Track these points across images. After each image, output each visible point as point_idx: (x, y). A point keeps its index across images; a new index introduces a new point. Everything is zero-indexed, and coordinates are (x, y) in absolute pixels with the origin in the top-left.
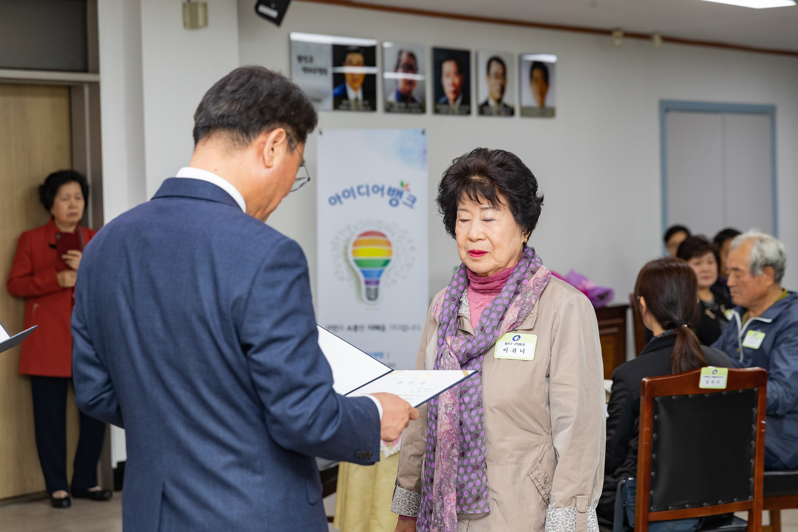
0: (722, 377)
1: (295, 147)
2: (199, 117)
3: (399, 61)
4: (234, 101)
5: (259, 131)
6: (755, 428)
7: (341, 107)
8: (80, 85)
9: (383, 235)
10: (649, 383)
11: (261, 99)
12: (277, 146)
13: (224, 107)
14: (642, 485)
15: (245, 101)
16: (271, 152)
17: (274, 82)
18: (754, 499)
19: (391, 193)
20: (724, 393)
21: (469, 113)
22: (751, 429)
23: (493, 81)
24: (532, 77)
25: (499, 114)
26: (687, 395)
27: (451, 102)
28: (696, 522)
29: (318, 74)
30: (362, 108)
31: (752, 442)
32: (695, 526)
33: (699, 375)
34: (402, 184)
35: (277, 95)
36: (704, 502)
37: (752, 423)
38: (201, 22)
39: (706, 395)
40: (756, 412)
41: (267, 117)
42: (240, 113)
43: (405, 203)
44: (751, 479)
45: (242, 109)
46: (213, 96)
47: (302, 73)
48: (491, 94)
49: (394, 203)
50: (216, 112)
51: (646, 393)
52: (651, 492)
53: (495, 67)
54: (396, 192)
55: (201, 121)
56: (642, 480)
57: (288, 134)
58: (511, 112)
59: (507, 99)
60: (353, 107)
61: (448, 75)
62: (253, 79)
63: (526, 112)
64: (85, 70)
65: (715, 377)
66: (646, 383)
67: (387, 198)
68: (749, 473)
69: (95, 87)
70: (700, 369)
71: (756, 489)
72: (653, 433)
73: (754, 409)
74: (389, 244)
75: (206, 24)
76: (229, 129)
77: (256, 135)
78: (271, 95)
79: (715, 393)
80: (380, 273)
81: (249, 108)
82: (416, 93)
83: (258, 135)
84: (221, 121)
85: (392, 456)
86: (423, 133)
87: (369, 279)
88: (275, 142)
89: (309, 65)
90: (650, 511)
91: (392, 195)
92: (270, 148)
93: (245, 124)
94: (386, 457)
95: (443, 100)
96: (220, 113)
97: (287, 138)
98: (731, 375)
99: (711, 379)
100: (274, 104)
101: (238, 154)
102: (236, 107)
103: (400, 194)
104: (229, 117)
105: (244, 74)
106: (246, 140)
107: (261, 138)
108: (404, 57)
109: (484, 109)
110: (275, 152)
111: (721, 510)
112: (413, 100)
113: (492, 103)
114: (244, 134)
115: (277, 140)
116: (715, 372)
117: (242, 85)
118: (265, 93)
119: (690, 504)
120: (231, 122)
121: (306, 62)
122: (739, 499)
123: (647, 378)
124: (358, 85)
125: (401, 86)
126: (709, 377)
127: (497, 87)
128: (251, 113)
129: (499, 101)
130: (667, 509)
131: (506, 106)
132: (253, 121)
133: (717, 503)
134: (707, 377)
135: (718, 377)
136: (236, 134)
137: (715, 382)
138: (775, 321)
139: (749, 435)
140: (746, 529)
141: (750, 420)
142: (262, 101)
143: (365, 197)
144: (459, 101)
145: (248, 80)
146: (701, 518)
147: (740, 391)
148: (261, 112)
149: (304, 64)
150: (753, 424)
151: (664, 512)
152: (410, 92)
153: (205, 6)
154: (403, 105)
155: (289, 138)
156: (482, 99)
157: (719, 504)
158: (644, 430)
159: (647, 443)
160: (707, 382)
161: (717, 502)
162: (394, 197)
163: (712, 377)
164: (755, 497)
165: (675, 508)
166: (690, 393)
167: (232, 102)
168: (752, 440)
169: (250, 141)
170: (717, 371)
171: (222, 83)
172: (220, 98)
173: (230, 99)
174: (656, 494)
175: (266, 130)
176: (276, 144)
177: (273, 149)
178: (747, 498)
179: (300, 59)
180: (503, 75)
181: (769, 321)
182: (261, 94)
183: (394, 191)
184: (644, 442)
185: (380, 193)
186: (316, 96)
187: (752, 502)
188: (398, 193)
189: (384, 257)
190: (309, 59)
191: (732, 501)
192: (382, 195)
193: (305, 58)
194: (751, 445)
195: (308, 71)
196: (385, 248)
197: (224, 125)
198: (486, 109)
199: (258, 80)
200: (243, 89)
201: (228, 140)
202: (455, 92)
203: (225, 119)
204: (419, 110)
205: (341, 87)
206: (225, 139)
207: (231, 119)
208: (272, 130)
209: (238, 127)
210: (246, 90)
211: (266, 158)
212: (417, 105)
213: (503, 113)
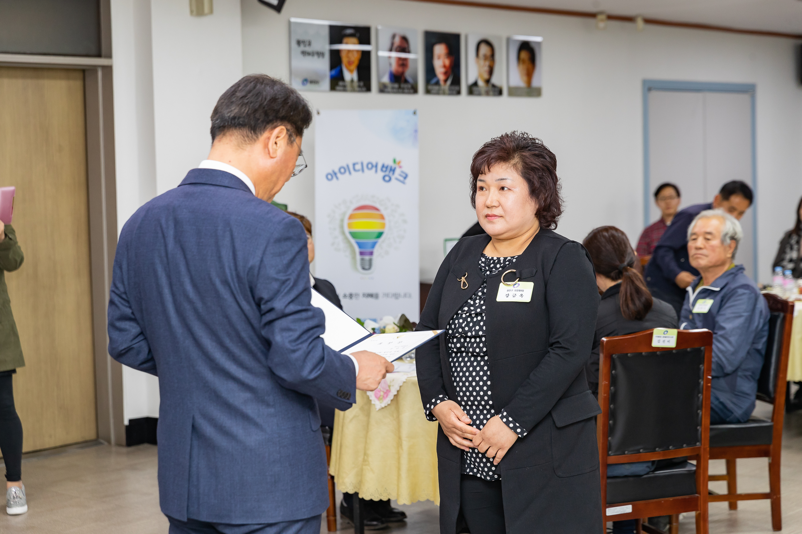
0: (672, 337)
1: (294, 140)
2: (215, 118)
3: (392, 44)
4: (243, 105)
5: (264, 129)
6: (702, 383)
7: (338, 88)
8: (94, 69)
9: (377, 209)
10: (607, 342)
11: (265, 103)
12: (279, 140)
13: (234, 110)
14: (601, 432)
15: (252, 104)
16: (275, 145)
17: (275, 88)
18: (701, 445)
19: (384, 169)
20: (674, 351)
21: (459, 93)
22: (699, 384)
23: (482, 62)
24: (519, 58)
25: (487, 94)
26: (641, 353)
27: (442, 83)
28: (649, 465)
29: (316, 57)
30: (357, 89)
31: (700, 395)
33: (651, 334)
34: (395, 161)
35: (278, 99)
36: (657, 448)
37: (699, 378)
38: (206, 9)
39: (658, 353)
40: (703, 368)
41: (271, 118)
42: (248, 115)
43: (397, 179)
44: (698, 428)
45: (249, 112)
46: (226, 101)
47: (301, 56)
48: (480, 75)
49: (387, 179)
50: (229, 114)
51: (604, 351)
52: (610, 438)
53: (484, 49)
54: (389, 169)
55: (217, 122)
56: (601, 428)
57: (288, 130)
58: (500, 92)
59: (495, 80)
60: (349, 88)
61: (439, 58)
62: (259, 86)
63: (514, 92)
64: (99, 55)
65: (666, 337)
66: (605, 342)
67: (381, 174)
68: (695, 422)
69: (108, 70)
70: (653, 329)
71: (703, 437)
72: (611, 387)
73: (701, 366)
74: (382, 217)
75: (211, 11)
76: (240, 128)
77: (262, 132)
78: (274, 99)
79: (666, 351)
80: (374, 245)
81: (256, 111)
82: (408, 74)
83: (264, 132)
84: (233, 122)
85: (383, 408)
86: (415, 113)
87: (363, 250)
88: (278, 137)
89: (308, 49)
90: (609, 455)
91: (386, 171)
92: (274, 142)
93: (252, 123)
94: (377, 409)
95: (434, 81)
96: (232, 115)
97: (287, 133)
98: (680, 335)
99: (662, 339)
101: (248, 148)
102: (245, 110)
103: (393, 170)
104: (239, 118)
105: (251, 82)
107: (266, 134)
108: (397, 41)
109: (473, 89)
110: (278, 145)
111: (673, 454)
112: (406, 81)
113: (481, 83)
114: (252, 132)
115: (279, 135)
117: (250, 92)
118: (268, 98)
119: (644, 449)
120: (241, 123)
121: (305, 46)
122: (688, 444)
123: (606, 337)
124: (354, 67)
125: (394, 67)
126: (661, 337)
127: (486, 69)
128: (257, 115)
129: (488, 81)
130: (624, 454)
131: (494, 86)
132: (259, 121)
133: (668, 449)
134: (659, 337)
135: (668, 337)
136: (245, 131)
137: (666, 342)
138: (722, 289)
139: (695, 388)
140: (695, 472)
141: (697, 375)
142: (266, 105)
143: (360, 173)
144: (449, 82)
145: (255, 87)
146: (653, 462)
147: (689, 349)
148: (266, 114)
149: (302, 48)
151: (621, 456)
152: (403, 73)
154: (396, 86)
155: (289, 133)
156: (471, 81)
157: (670, 450)
158: (603, 383)
159: (606, 395)
160: (659, 342)
161: (668, 447)
162: (387, 173)
163: (663, 337)
164: (703, 443)
165: (630, 453)
166: (644, 351)
167: (242, 106)
168: (699, 393)
169: (257, 137)
170: (667, 331)
171: (233, 89)
172: (232, 103)
173: (240, 103)
174: (615, 440)
175: (270, 128)
176: (278, 139)
177: (276, 143)
178: (695, 444)
179: (299, 43)
180: (492, 57)
181: (717, 289)
182: (266, 99)
183: (387, 167)
184: (603, 394)
185: (374, 169)
186: (314, 78)
187: (699, 448)
188: (391, 170)
189: (378, 230)
190: (308, 43)
191: (682, 447)
192: (376, 171)
193: (304, 42)
194: (699, 398)
195: (307, 55)
196: (379, 221)
197: (236, 125)
198: (475, 89)
199: (263, 86)
200: (251, 94)
201: (239, 136)
202: (446, 73)
203: (236, 120)
204: (412, 91)
205: (338, 69)
206: (237, 136)
207: (241, 119)
208: (275, 127)
209: (247, 126)
210: (253, 95)
211: (271, 151)
212: (409, 86)
213: (491, 93)
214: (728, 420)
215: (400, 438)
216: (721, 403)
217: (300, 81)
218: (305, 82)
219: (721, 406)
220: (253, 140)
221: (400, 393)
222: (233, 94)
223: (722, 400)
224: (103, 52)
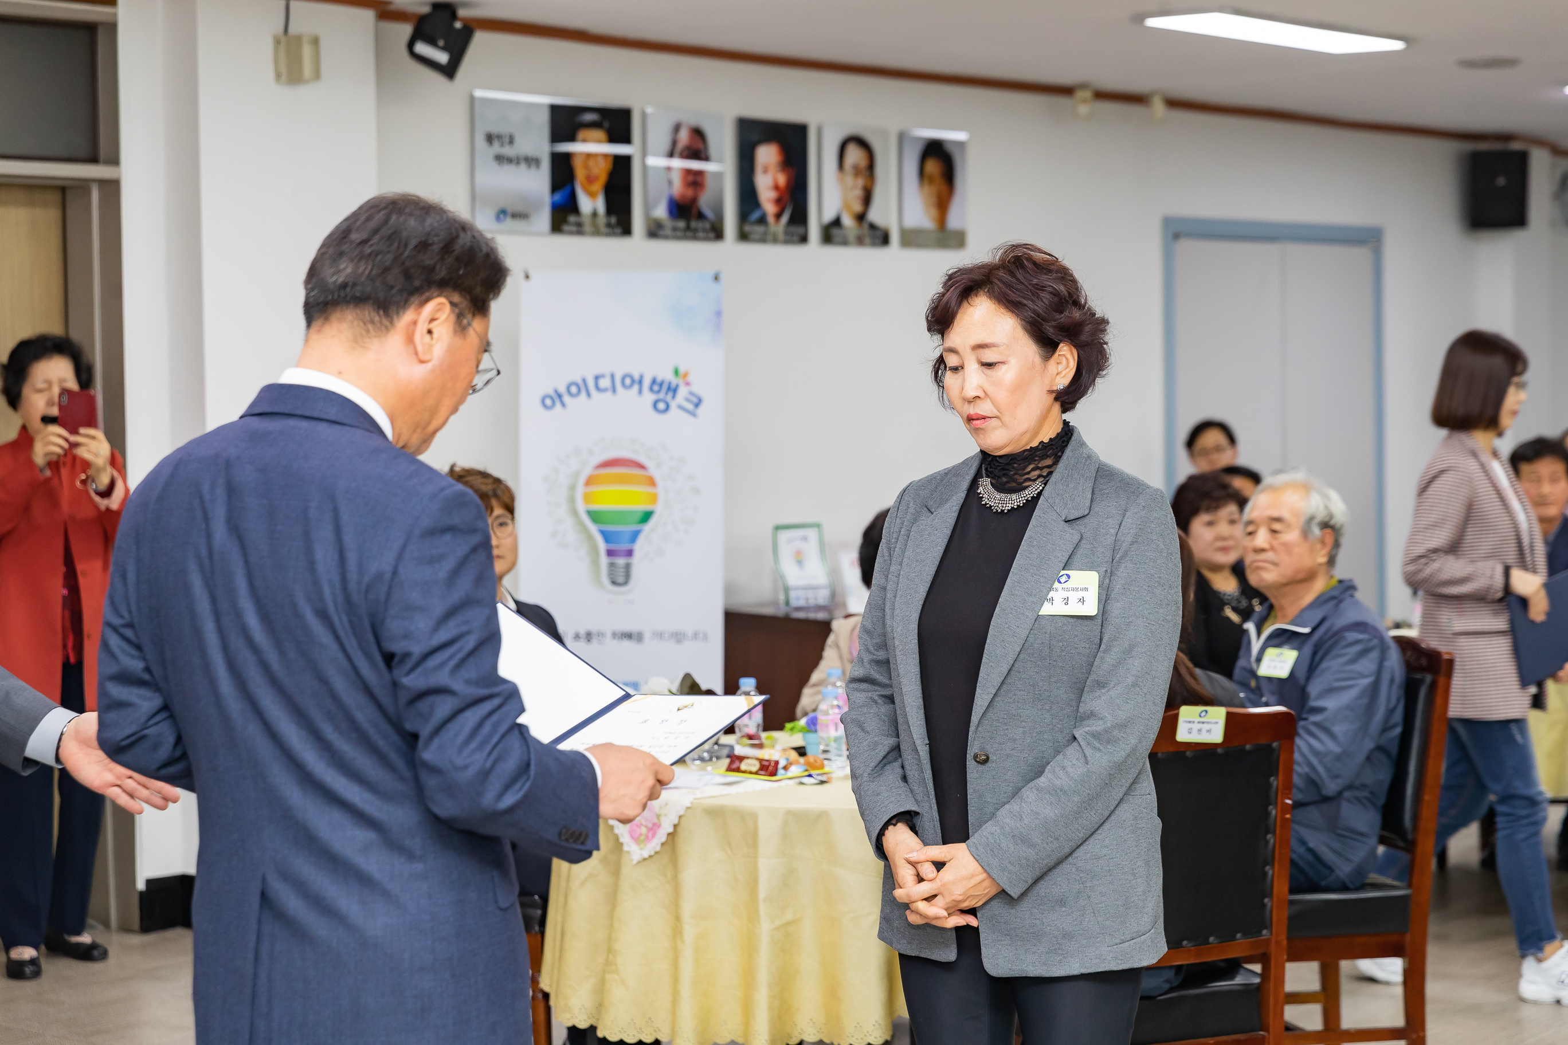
0: (1217, 723)
1: (469, 324)
2: (310, 286)
3: (674, 143)
4: (362, 257)
5: (405, 304)
6: (1274, 812)
7: (566, 228)
8: (83, 186)
9: (641, 466)
11: (406, 254)
12: (437, 326)
13: (345, 270)
15: (379, 257)
16: (427, 336)
18: (1271, 934)
19: (656, 388)
20: (1220, 751)
21: (804, 239)
22: (1268, 814)
23: (849, 180)
24: (922, 173)
25: (860, 241)
27: (771, 219)
28: (1170, 974)
29: (523, 166)
30: (603, 229)
31: (1269, 836)
32: (1167, 981)
34: (676, 372)
35: (433, 244)
36: (1184, 940)
37: (1268, 803)
38: (307, 70)
39: (1188, 754)
40: (1275, 783)
41: (417, 283)
42: (371, 277)
43: (681, 407)
44: (1266, 900)
45: (374, 272)
46: (331, 251)
47: (494, 164)
48: (846, 205)
49: (661, 407)
50: (335, 278)
53: (854, 155)
54: (665, 387)
55: (313, 293)
57: (454, 306)
58: (884, 239)
60: (588, 227)
61: (766, 171)
62: (395, 218)
63: (912, 239)
64: (93, 159)
65: (1203, 723)
67: (649, 397)
68: (1261, 889)
69: (112, 189)
70: (1178, 708)
71: (1274, 919)
73: (1272, 779)
74: (652, 482)
75: (317, 75)
76: (356, 306)
77: (401, 313)
78: (424, 245)
79: (1204, 751)
80: (634, 536)
81: (386, 270)
82: (705, 203)
83: (404, 313)
84: (342, 294)
85: (645, 859)
86: (716, 278)
87: (613, 547)
88: (433, 320)
89: (507, 151)
91: (659, 392)
92: (426, 330)
93: (381, 295)
94: (635, 862)
95: (756, 215)
96: (341, 279)
97: (452, 312)
98: (1231, 720)
99: (1196, 727)
100: (428, 259)
101: (375, 344)
102: (366, 268)
103: (673, 390)
104: (354, 285)
105: (379, 211)
106: (386, 322)
107: (408, 316)
108: (684, 136)
109: (831, 233)
110: (434, 336)
111: (1216, 953)
112: (701, 216)
113: (848, 221)
114: (381, 312)
115: (437, 316)
116: (1203, 714)
117: (376, 231)
118: (414, 242)
120: (358, 294)
121: (502, 145)
122: (1246, 934)
124: (598, 186)
125: (677, 188)
126: (1194, 722)
127: (858, 192)
128: (390, 278)
129: (861, 218)
131: (873, 227)
132: (394, 291)
133: (1206, 942)
134: (1190, 722)
135: (1208, 723)
136: (368, 312)
137: (1204, 731)
138: (1314, 630)
139: (1261, 824)
140: (1259, 988)
141: (1265, 798)
142: (407, 257)
143: (609, 394)
144: (785, 219)
145: (386, 221)
146: (1179, 968)
147: (1248, 747)
148: (407, 275)
149: (497, 148)
150: (1270, 804)
152: (694, 201)
153: (316, 41)
154: (681, 224)
155: (456, 312)
156: (828, 216)
157: (1209, 944)
160: (1190, 731)
161: (1207, 939)
162: (662, 395)
163: (1199, 722)
164: (1274, 931)
167: (359, 261)
168: (1268, 832)
169: (391, 322)
172: (341, 254)
173: (357, 256)
175: (417, 302)
176: (435, 323)
177: (429, 332)
178: (1260, 932)
179: (490, 138)
180: (869, 170)
181: (1306, 630)
182: (406, 245)
183: (661, 385)
185: (636, 387)
186: (520, 208)
187: (1268, 941)
188: (669, 388)
189: (644, 507)
190: (507, 140)
191: (1233, 938)
192: (640, 392)
193: (499, 137)
194: (1267, 842)
195: (505, 161)
196: (646, 490)
197: (348, 298)
198: (835, 232)
199: (402, 219)
200: (377, 237)
201: (356, 323)
202: (778, 201)
203: (348, 289)
204: (712, 235)
205: (567, 190)
206: (352, 323)
207: (358, 288)
208: (427, 300)
209: (371, 302)
210: (381, 239)
211: (420, 348)
212: (708, 225)
213: (867, 240)
214: (1323, 883)
215: (678, 918)
216: (1311, 851)
217: (491, 213)
218: (502, 216)
219: (1310, 857)
220: (383, 328)
221: (679, 829)
222: (345, 238)
223: (1311, 845)
224: (103, 152)
